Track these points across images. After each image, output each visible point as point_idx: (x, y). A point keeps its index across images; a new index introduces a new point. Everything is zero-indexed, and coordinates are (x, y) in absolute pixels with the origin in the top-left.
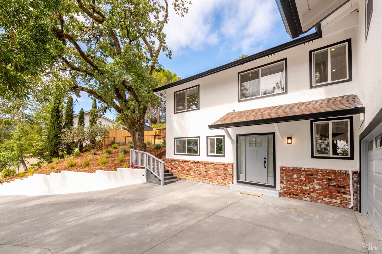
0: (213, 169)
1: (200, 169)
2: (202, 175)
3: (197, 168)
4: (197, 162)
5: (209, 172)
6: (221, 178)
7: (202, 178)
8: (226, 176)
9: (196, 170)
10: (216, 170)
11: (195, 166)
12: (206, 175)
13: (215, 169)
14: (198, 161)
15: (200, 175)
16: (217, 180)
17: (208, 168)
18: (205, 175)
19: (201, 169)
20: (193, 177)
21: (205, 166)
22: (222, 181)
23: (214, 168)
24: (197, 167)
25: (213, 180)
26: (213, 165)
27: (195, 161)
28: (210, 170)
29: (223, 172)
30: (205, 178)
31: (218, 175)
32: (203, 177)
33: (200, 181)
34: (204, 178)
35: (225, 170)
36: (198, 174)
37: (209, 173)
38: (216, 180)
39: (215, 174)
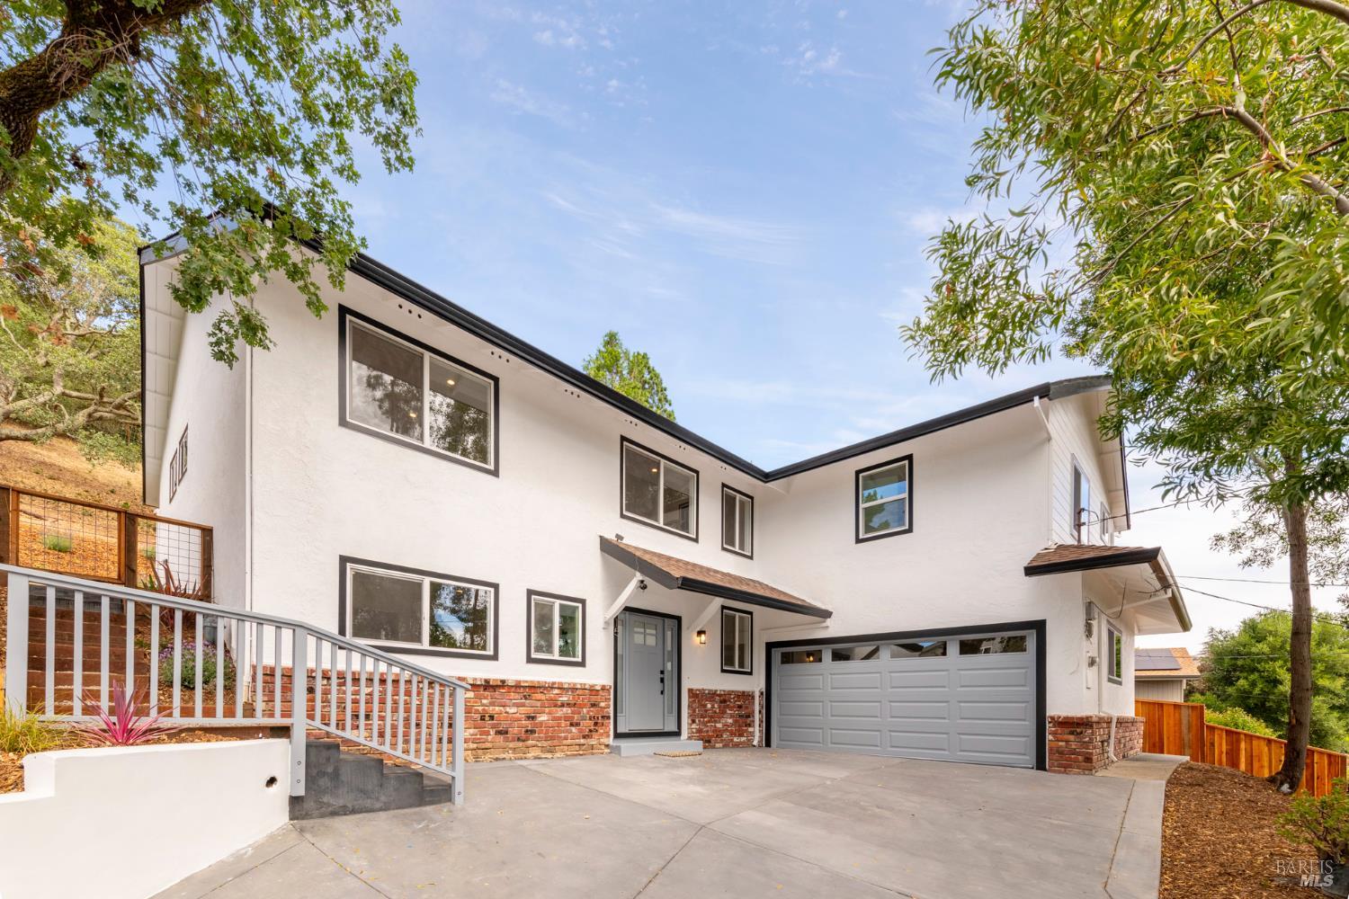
0: (555, 706)
1: (508, 709)
2: (514, 730)
3: (491, 708)
4: (499, 683)
5: (543, 718)
6: (580, 731)
7: (511, 745)
8: (596, 724)
9: (487, 718)
10: (565, 709)
11: (485, 701)
12: (532, 732)
13: (563, 705)
14: (503, 682)
15: (507, 733)
16: (569, 742)
17: (539, 704)
18: (527, 731)
19: (513, 710)
20: (475, 746)
21: (526, 699)
22: (582, 741)
23: (559, 703)
24: (492, 704)
25: (556, 742)
26: (556, 691)
27: (487, 681)
28: (547, 710)
29: (588, 712)
30: (524, 741)
31: (572, 725)
32: (519, 739)
33: (504, 756)
34: (521, 744)
35: (593, 705)
36: (499, 733)
37: (541, 723)
38: (565, 742)
39: (563, 723)
